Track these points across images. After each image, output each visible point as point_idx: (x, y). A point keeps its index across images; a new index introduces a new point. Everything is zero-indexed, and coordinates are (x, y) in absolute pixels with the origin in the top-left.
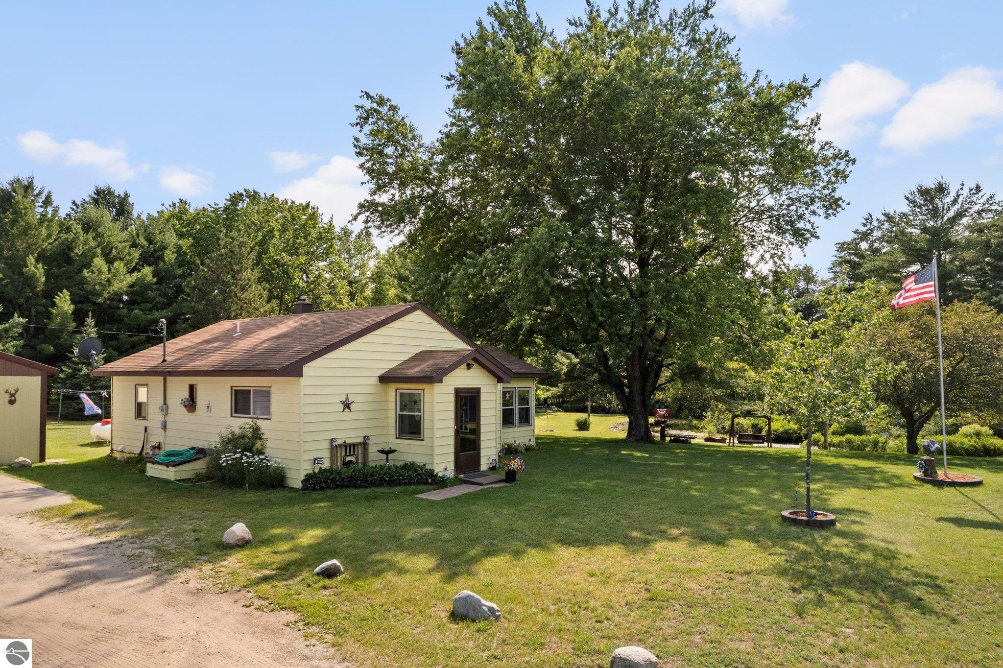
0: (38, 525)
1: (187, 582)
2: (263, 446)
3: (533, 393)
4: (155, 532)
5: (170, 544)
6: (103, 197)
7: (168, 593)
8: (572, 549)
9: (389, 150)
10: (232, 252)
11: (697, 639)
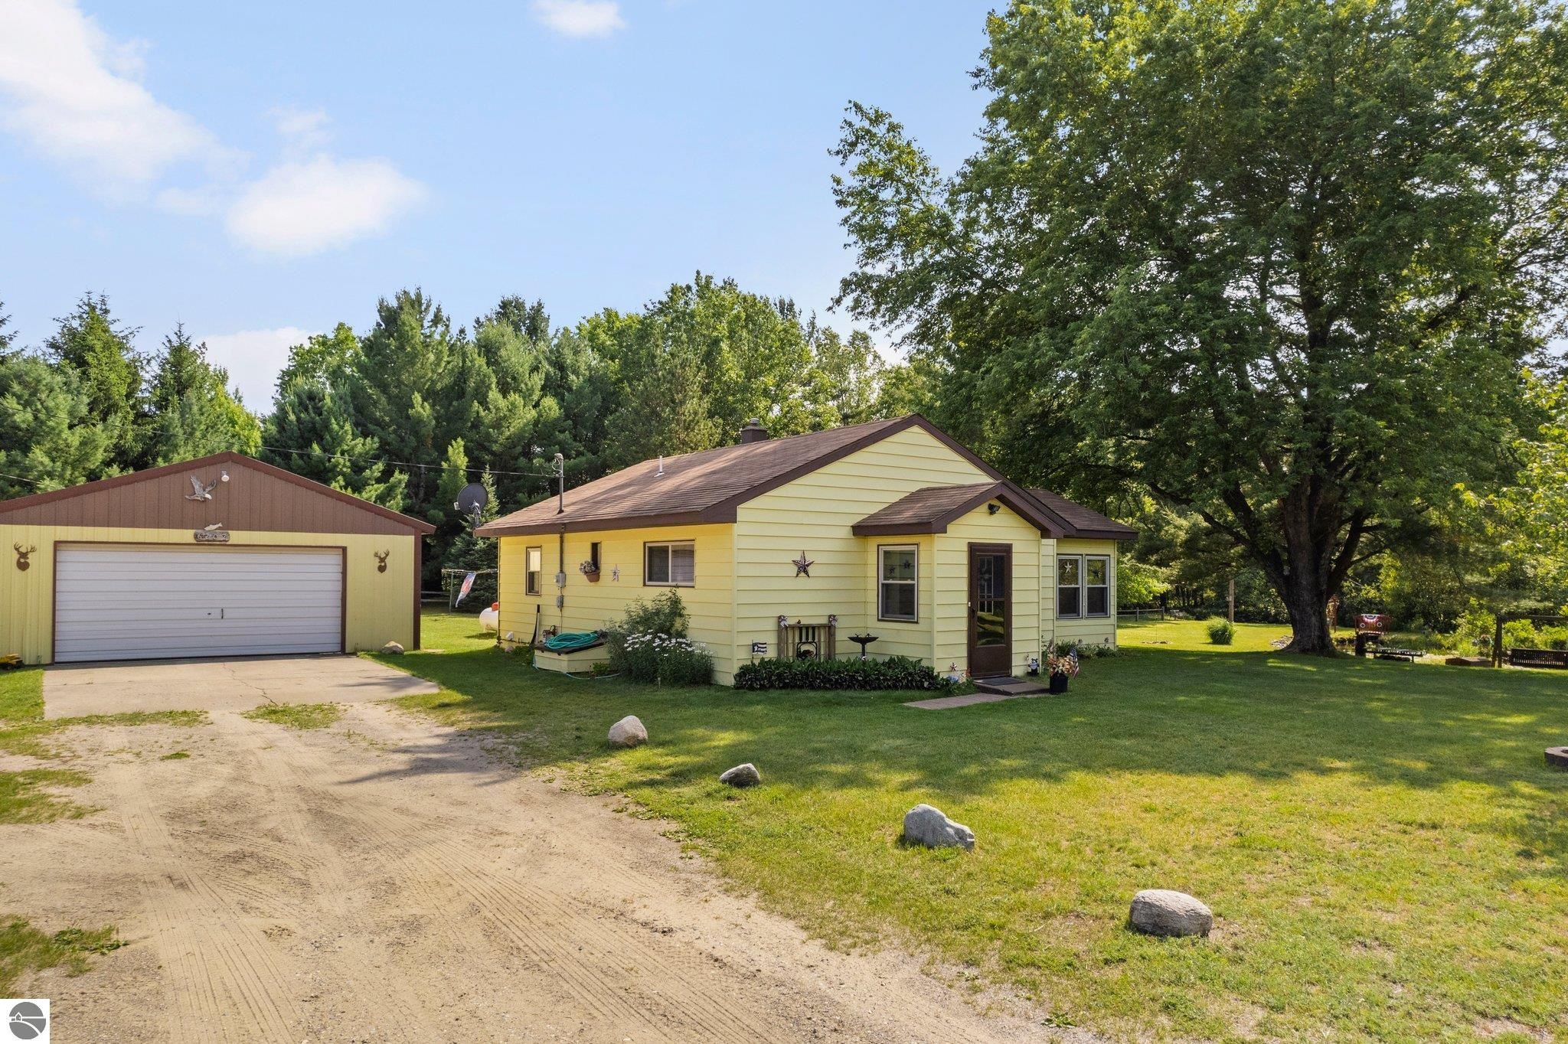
0: (395, 713)
1: (550, 781)
2: (685, 627)
3: (1113, 563)
4: (528, 728)
5: (544, 742)
6: (508, 309)
7: (524, 790)
8: (1128, 775)
9: (887, 194)
10: (673, 375)
11: (1304, 902)
